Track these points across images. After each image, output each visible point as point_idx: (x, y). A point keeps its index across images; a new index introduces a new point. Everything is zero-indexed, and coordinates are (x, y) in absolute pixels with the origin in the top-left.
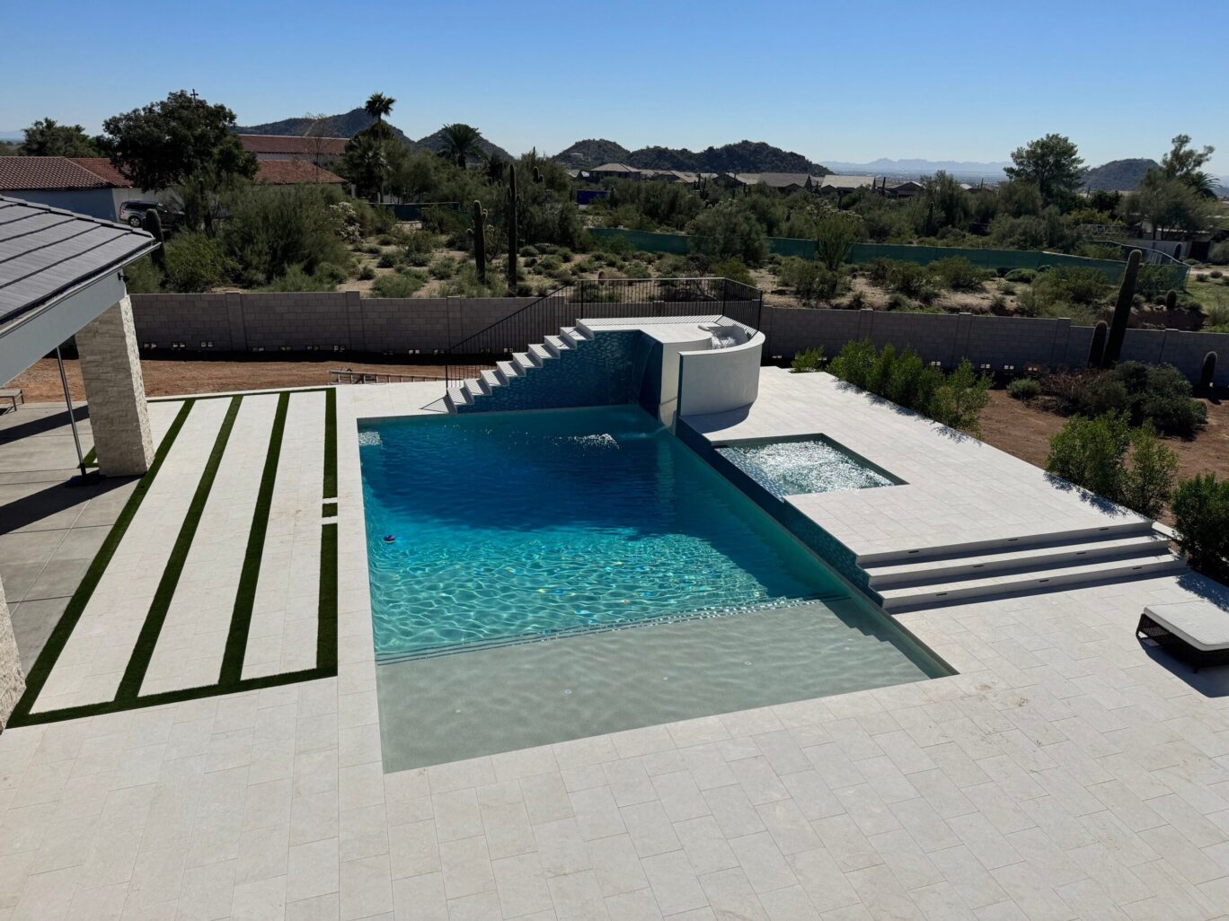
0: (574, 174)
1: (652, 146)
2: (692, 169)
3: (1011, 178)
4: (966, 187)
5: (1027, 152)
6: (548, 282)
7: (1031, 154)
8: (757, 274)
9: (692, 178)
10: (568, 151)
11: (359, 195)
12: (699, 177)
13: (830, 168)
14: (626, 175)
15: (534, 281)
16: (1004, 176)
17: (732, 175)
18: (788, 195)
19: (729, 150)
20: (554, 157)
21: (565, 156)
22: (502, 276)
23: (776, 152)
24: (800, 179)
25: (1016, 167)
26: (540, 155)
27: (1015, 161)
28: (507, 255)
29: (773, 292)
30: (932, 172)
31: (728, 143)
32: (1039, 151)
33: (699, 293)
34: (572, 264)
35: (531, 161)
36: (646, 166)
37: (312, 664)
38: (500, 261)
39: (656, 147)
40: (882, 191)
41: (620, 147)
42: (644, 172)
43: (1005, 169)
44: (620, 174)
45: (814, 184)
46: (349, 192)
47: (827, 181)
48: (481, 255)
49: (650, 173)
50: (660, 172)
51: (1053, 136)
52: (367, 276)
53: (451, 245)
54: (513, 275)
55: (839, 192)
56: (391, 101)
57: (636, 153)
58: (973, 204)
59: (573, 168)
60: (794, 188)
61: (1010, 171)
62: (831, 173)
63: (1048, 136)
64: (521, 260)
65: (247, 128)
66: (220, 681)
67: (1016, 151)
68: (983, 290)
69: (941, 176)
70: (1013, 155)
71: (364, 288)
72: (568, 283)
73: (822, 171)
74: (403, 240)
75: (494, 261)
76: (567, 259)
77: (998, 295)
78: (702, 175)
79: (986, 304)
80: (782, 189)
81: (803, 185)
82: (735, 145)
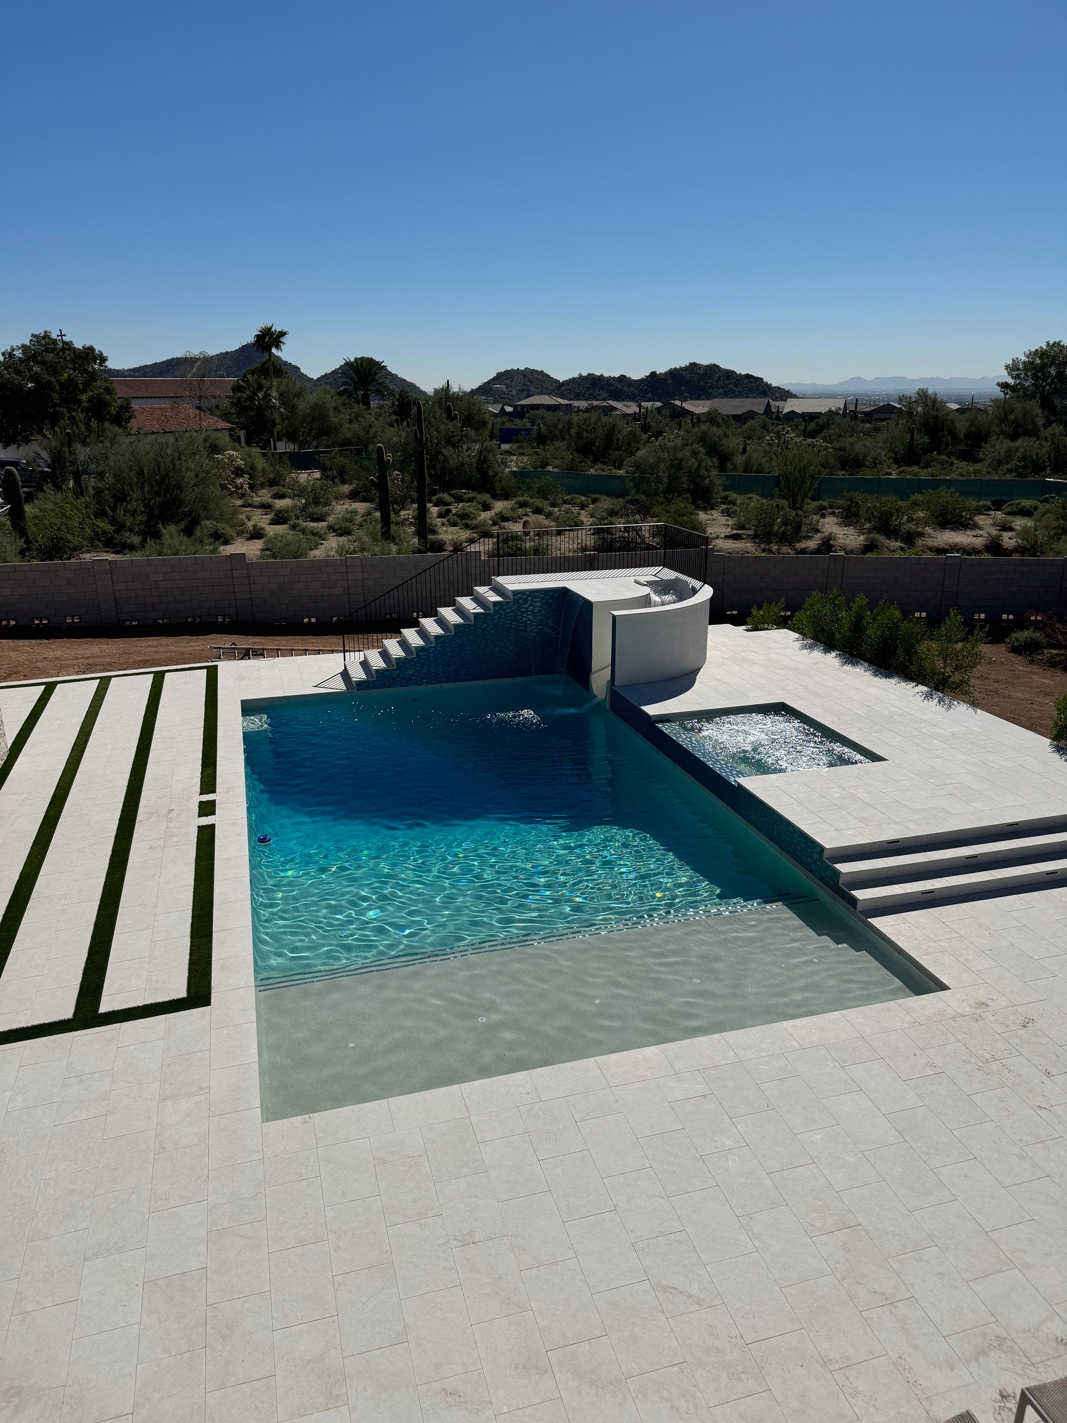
0: (495, 409)
1: (585, 374)
2: (632, 398)
3: (1006, 394)
4: (954, 406)
5: (1024, 363)
6: (464, 535)
7: (1029, 366)
8: (709, 517)
9: (631, 408)
10: (489, 382)
11: (248, 443)
12: (640, 406)
13: (793, 390)
14: (556, 407)
15: (448, 534)
16: (997, 392)
17: (678, 403)
18: (745, 423)
19: (674, 374)
20: (472, 390)
21: (485, 389)
22: (412, 529)
23: (730, 374)
24: (758, 405)
25: (1011, 381)
26: (455, 388)
27: (1010, 374)
28: (415, 506)
29: (726, 537)
30: (911, 390)
31: (673, 367)
32: (1038, 361)
33: (639, 540)
34: (493, 512)
35: (445, 396)
36: (578, 397)
37: (181, 992)
38: (409, 513)
39: (589, 375)
40: (854, 415)
41: (548, 376)
42: (576, 403)
43: (998, 384)
44: (548, 407)
45: (774, 410)
46: (238, 440)
47: (789, 406)
48: (385, 506)
49: (583, 404)
50: (595, 403)
51: (1055, 343)
52: (257, 534)
53: (354, 496)
54: (423, 528)
55: (804, 418)
56: (283, 334)
57: (565, 382)
58: (961, 427)
59: (495, 402)
60: (750, 415)
61: (1004, 386)
62: (795, 396)
63: (1048, 343)
64: (434, 510)
65: (123, 371)
66: (74, 1014)
67: (1010, 362)
68: (976, 526)
69: (923, 395)
70: (1007, 367)
71: (252, 549)
72: (487, 535)
73: (784, 394)
74: (301, 492)
75: (402, 513)
76: (486, 507)
77: (994, 532)
78: (643, 404)
79: (979, 542)
80: (736, 418)
81: (762, 412)
82: (681, 369)
